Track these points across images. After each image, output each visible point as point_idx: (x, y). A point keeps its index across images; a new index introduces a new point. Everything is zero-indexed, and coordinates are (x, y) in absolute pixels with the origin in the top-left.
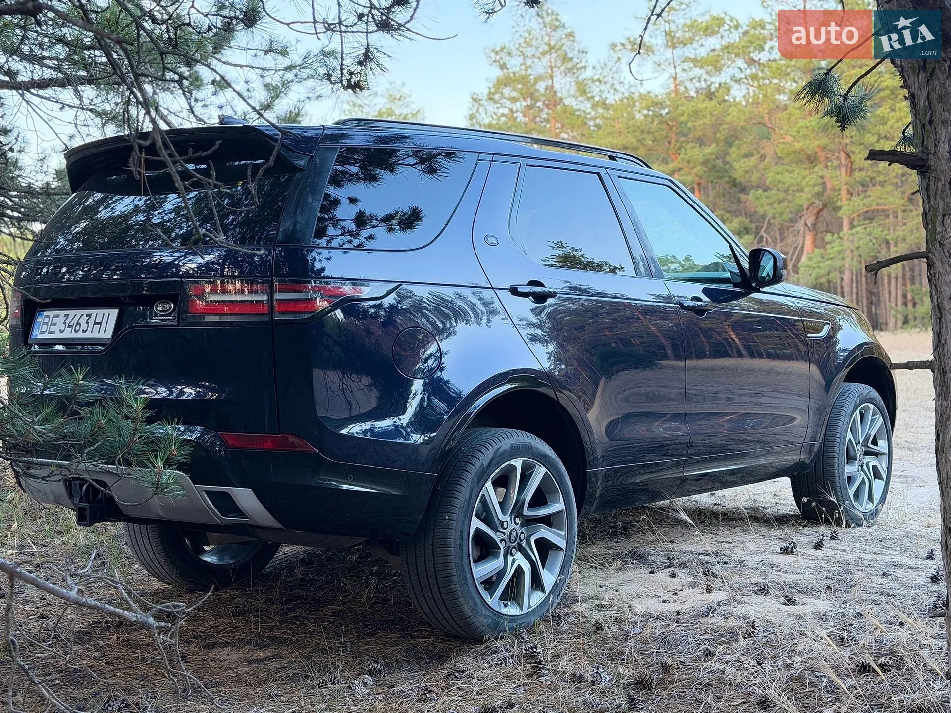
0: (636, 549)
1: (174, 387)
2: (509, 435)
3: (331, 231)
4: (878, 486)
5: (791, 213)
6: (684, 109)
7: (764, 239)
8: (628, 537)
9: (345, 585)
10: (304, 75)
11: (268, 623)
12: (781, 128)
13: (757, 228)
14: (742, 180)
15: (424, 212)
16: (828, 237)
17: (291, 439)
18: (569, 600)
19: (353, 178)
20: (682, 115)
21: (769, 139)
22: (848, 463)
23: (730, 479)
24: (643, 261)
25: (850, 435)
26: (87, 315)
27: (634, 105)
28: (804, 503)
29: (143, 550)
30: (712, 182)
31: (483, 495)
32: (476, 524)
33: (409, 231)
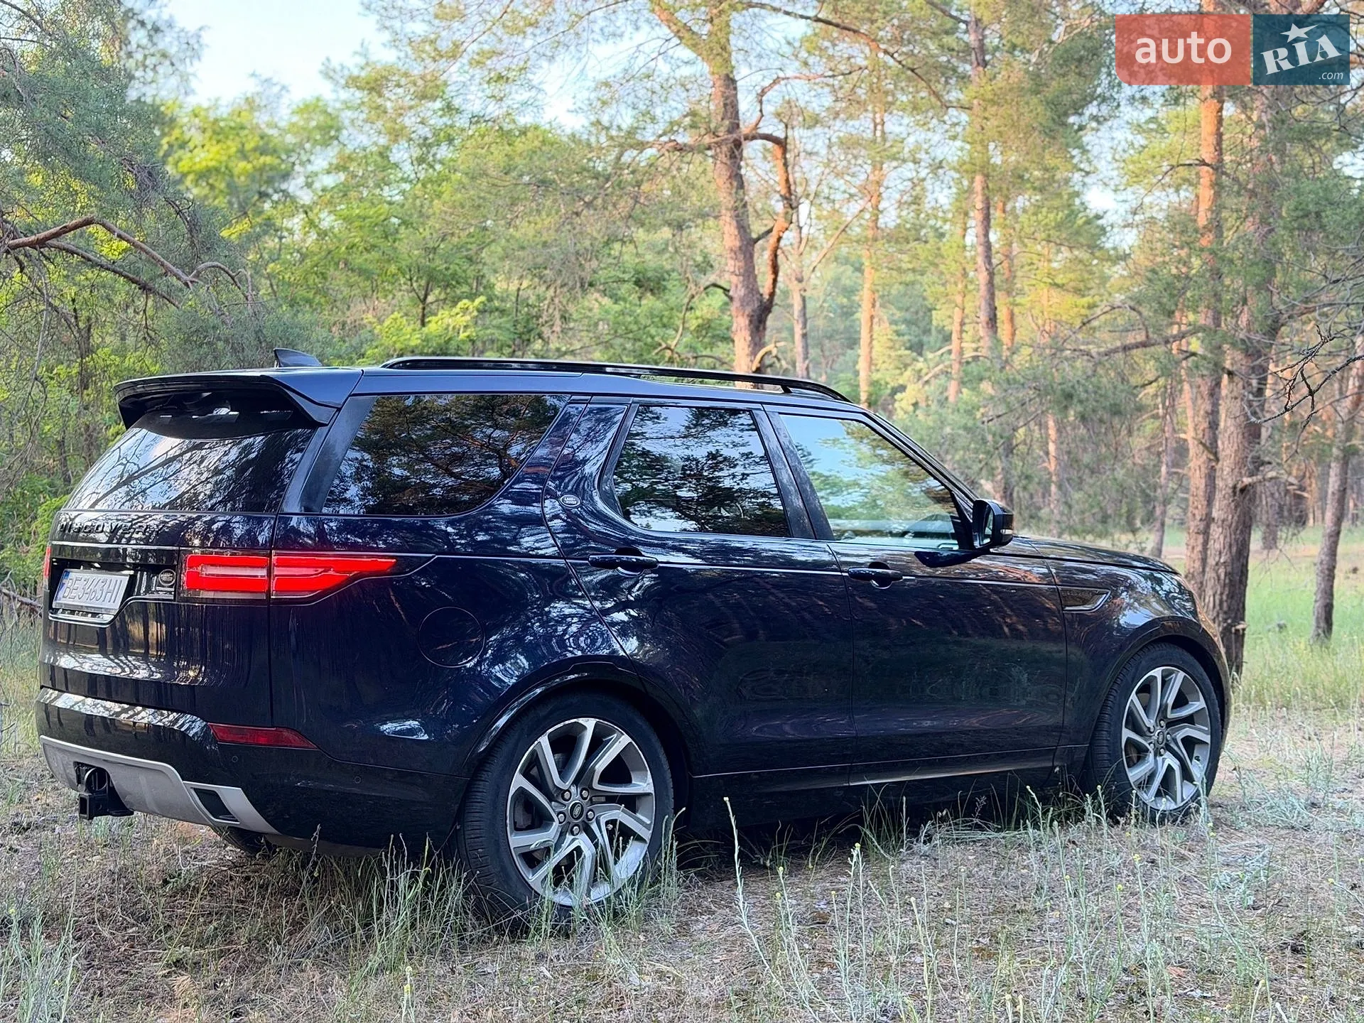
26: (103, 581)
31: (534, 751)
32: (519, 781)
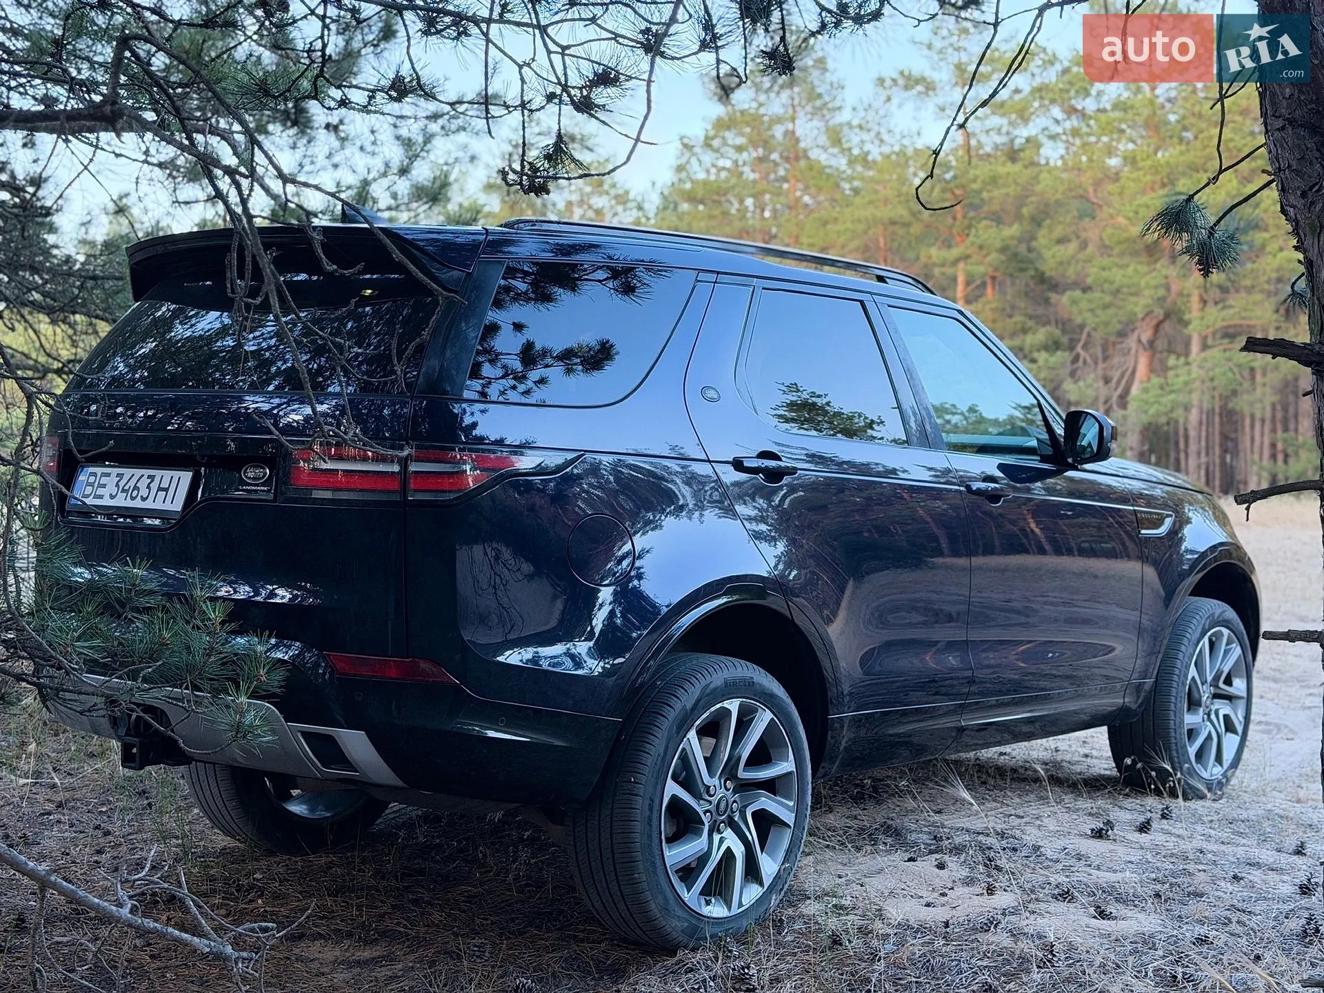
0: (890, 822)
1: (263, 587)
2: (722, 665)
3: (487, 370)
4: (1231, 743)
5: (1120, 322)
6: (978, 172)
7: (1081, 360)
8: (879, 803)
9: (485, 855)
10: (453, 127)
11: (376, 908)
12: (1109, 205)
13: (1071, 340)
14: (1054, 273)
15: (617, 348)
16: (1172, 361)
17: (424, 665)
18: (795, 897)
19: (519, 297)
20: (975, 181)
21: (1094, 218)
22: (1189, 710)
23: (1026, 729)
24: (915, 414)
25: (1193, 672)
26: (149, 477)
27: (906, 165)
28: (1128, 766)
29: (207, 793)
30: (1011, 275)
31: (684, 749)
32: (672, 789)
33: (595, 373)
